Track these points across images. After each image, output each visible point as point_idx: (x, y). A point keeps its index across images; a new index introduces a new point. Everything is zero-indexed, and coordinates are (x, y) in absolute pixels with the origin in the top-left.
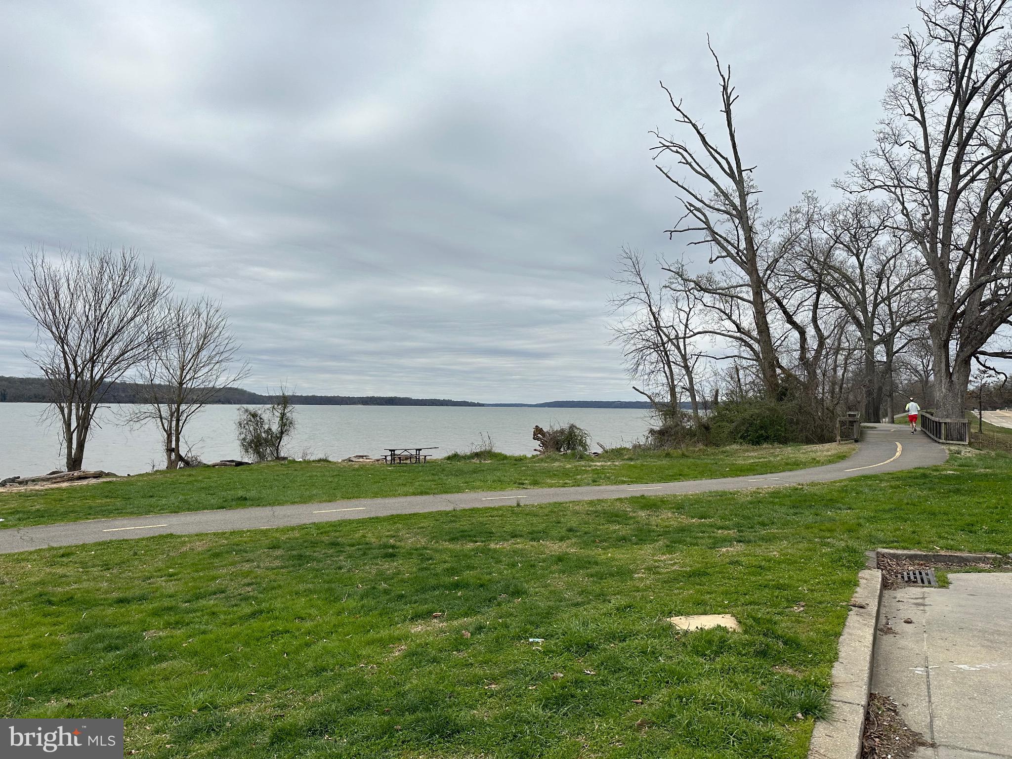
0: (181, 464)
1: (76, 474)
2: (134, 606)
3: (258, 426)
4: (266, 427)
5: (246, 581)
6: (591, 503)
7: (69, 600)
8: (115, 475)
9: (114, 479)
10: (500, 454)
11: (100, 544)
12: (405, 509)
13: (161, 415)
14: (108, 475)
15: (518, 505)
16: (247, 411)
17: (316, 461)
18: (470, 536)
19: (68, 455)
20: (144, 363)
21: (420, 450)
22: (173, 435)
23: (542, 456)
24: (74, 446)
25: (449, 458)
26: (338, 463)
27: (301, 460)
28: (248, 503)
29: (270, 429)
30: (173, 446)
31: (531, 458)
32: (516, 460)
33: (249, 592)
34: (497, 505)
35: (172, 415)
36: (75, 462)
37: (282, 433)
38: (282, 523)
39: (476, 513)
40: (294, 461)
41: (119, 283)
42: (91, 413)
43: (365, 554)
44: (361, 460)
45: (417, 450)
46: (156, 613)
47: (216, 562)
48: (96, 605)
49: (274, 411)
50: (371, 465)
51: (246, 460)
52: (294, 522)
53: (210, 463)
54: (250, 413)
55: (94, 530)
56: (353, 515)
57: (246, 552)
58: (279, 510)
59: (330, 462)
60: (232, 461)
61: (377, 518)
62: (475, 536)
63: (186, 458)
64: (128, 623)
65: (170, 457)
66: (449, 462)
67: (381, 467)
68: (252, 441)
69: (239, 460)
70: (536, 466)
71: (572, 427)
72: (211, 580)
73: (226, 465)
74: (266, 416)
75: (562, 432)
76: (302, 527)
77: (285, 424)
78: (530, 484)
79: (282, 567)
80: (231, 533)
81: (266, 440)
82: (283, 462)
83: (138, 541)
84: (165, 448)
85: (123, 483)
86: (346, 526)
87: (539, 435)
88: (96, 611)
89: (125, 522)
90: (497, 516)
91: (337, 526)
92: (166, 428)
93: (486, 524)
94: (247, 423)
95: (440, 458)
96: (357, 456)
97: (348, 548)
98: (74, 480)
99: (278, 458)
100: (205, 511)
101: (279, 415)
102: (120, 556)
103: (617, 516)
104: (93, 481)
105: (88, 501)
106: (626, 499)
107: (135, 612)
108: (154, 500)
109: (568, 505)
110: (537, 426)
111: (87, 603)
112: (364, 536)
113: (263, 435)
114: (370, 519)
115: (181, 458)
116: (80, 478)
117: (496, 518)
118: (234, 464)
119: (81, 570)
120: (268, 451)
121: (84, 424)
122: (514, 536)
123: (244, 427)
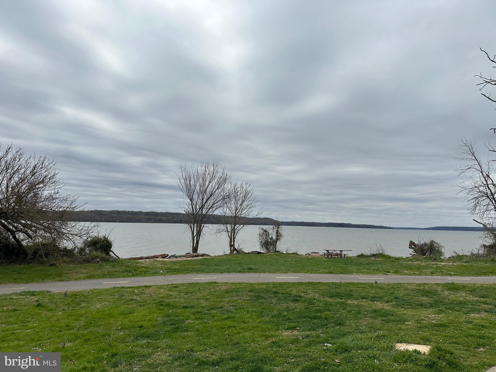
0: (235, 252)
1: (195, 254)
2: (188, 310)
3: (267, 236)
4: (270, 236)
5: (233, 304)
6: (419, 285)
7: (168, 305)
8: (209, 256)
9: (208, 257)
10: (387, 255)
11: (189, 284)
12: (317, 280)
13: (228, 230)
14: (207, 255)
15: (376, 283)
16: (262, 229)
17: (292, 253)
18: (340, 296)
19: (193, 246)
20: (221, 208)
21: (342, 251)
22: (232, 239)
23: (411, 258)
24: (195, 242)
25: (358, 256)
26: (303, 255)
27: (285, 253)
28: (253, 270)
29: (272, 238)
30: (232, 244)
31: (405, 259)
32: (395, 259)
33: (231, 309)
34: (365, 282)
35: (232, 230)
36: (195, 249)
37: (277, 239)
38: (260, 281)
39: (351, 285)
40: (282, 253)
41: (212, 176)
42: (201, 229)
43: (286, 298)
44: (314, 254)
45: (340, 251)
46: (194, 314)
47: (226, 295)
48: (176, 308)
49: (274, 230)
50: (318, 257)
51: (262, 251)
52: (266, 281)
53: (247, 252)
54: (264, 230)
55: (190, 278)
56: (292, 280)
57: (239, 292)
58: (262, 275)
59: (298, 254)
60: (257, 252)
61: (301, 283)
62: (343, 296)
63: (237, 249)
64: (183, 316)
65: (231, 248)
66: (358, 258)
67: (321, 258)
68: (264, 243)
69: (259, 251)
70: (404, 263)
71: (432, 242)
72: (219, 303)
73: (253, 253)
74: (270, 232)
75: (425, 244)
76: (267, 284)
77: (278, 235)
78: (393, 273)
79: (249, 300)
80: (238, 283)
81: (270, 242)
82: (277, 253)
83: (202, 284)
84: (229, 244)
85: (210, 259)
86: (286, 285)
87: (413, 246)
88: (175, 310)
89: (202, 275)
90: (361, 288)
91: (281, 285)
92: (230, 236)
93: (353, 291)
94: (263, 235)
95: (354, 256)
96: (313, 252)
97: (280, 295)
98: (193, 257)
99: (275, 251)
100: (233, 273)
101: (276, 231)
102: (193, 289)
103: (429, 293)
104: (200, 258)
105: (194, 266)
106: (442, 284)
107: (187, 312)
108: (218, 267)
109: (405, 285)
110: (411, 241)
111: (174, 307)
112: (291, 291)
113: (269, 240)
114: (298, 283)
115: (235, 249)
116: (196, 256)
117: (361, 289)
118: (257, 253)
119: (178, 293)
120: (271, 248)
121: (199, 233)
122: (363, 298)
123: (261, 236)
